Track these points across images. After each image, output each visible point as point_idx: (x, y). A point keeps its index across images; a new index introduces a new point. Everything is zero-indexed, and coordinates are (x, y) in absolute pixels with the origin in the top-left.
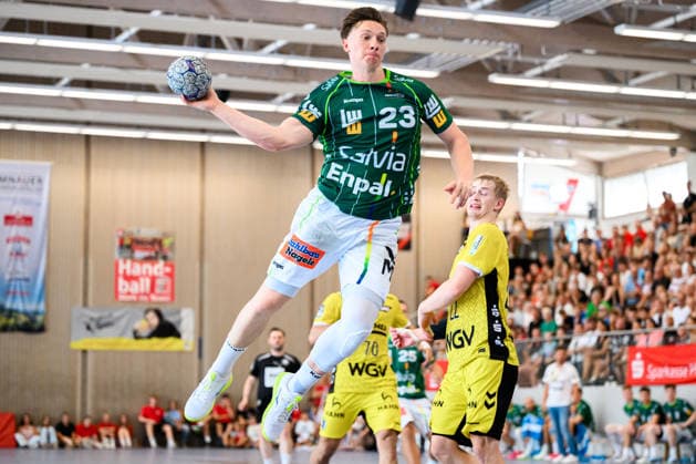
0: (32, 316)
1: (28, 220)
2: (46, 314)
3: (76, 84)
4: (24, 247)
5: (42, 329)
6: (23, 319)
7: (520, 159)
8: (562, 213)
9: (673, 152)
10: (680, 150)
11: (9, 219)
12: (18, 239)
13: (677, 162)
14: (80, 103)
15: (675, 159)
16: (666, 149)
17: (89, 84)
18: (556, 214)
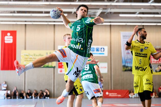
3: (140, 13)
14: (141, 18)
17: (143, 13)
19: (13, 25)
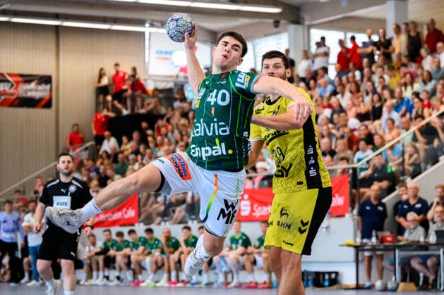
7: (147, 29)
8: (182, 74)
9: (277, 24)
10: (282, 22)
13: (279, 33)
15: (278, 30)
16: (271, 21)
18: (177, 76)
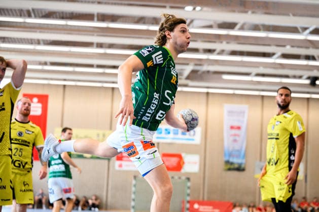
0: (240, 165)
1: (239, 128)
2: (245, 164)
3: (258, 75)
4: (237, 138)
5: (243, 170)
6: (236, 166)
11: (232, 128)
12: (235, 135)
14: (259, 83)
17: (263, 75)
19: (44, 85)
